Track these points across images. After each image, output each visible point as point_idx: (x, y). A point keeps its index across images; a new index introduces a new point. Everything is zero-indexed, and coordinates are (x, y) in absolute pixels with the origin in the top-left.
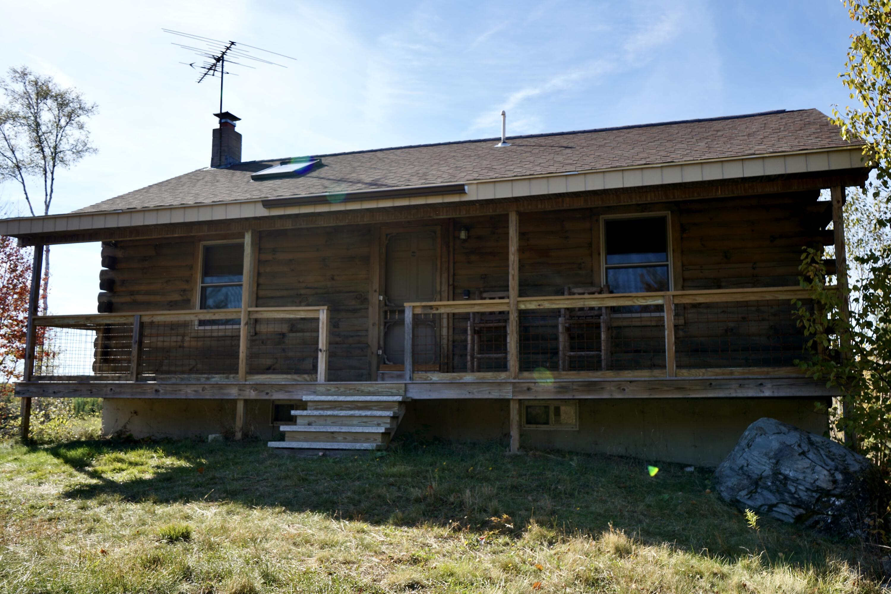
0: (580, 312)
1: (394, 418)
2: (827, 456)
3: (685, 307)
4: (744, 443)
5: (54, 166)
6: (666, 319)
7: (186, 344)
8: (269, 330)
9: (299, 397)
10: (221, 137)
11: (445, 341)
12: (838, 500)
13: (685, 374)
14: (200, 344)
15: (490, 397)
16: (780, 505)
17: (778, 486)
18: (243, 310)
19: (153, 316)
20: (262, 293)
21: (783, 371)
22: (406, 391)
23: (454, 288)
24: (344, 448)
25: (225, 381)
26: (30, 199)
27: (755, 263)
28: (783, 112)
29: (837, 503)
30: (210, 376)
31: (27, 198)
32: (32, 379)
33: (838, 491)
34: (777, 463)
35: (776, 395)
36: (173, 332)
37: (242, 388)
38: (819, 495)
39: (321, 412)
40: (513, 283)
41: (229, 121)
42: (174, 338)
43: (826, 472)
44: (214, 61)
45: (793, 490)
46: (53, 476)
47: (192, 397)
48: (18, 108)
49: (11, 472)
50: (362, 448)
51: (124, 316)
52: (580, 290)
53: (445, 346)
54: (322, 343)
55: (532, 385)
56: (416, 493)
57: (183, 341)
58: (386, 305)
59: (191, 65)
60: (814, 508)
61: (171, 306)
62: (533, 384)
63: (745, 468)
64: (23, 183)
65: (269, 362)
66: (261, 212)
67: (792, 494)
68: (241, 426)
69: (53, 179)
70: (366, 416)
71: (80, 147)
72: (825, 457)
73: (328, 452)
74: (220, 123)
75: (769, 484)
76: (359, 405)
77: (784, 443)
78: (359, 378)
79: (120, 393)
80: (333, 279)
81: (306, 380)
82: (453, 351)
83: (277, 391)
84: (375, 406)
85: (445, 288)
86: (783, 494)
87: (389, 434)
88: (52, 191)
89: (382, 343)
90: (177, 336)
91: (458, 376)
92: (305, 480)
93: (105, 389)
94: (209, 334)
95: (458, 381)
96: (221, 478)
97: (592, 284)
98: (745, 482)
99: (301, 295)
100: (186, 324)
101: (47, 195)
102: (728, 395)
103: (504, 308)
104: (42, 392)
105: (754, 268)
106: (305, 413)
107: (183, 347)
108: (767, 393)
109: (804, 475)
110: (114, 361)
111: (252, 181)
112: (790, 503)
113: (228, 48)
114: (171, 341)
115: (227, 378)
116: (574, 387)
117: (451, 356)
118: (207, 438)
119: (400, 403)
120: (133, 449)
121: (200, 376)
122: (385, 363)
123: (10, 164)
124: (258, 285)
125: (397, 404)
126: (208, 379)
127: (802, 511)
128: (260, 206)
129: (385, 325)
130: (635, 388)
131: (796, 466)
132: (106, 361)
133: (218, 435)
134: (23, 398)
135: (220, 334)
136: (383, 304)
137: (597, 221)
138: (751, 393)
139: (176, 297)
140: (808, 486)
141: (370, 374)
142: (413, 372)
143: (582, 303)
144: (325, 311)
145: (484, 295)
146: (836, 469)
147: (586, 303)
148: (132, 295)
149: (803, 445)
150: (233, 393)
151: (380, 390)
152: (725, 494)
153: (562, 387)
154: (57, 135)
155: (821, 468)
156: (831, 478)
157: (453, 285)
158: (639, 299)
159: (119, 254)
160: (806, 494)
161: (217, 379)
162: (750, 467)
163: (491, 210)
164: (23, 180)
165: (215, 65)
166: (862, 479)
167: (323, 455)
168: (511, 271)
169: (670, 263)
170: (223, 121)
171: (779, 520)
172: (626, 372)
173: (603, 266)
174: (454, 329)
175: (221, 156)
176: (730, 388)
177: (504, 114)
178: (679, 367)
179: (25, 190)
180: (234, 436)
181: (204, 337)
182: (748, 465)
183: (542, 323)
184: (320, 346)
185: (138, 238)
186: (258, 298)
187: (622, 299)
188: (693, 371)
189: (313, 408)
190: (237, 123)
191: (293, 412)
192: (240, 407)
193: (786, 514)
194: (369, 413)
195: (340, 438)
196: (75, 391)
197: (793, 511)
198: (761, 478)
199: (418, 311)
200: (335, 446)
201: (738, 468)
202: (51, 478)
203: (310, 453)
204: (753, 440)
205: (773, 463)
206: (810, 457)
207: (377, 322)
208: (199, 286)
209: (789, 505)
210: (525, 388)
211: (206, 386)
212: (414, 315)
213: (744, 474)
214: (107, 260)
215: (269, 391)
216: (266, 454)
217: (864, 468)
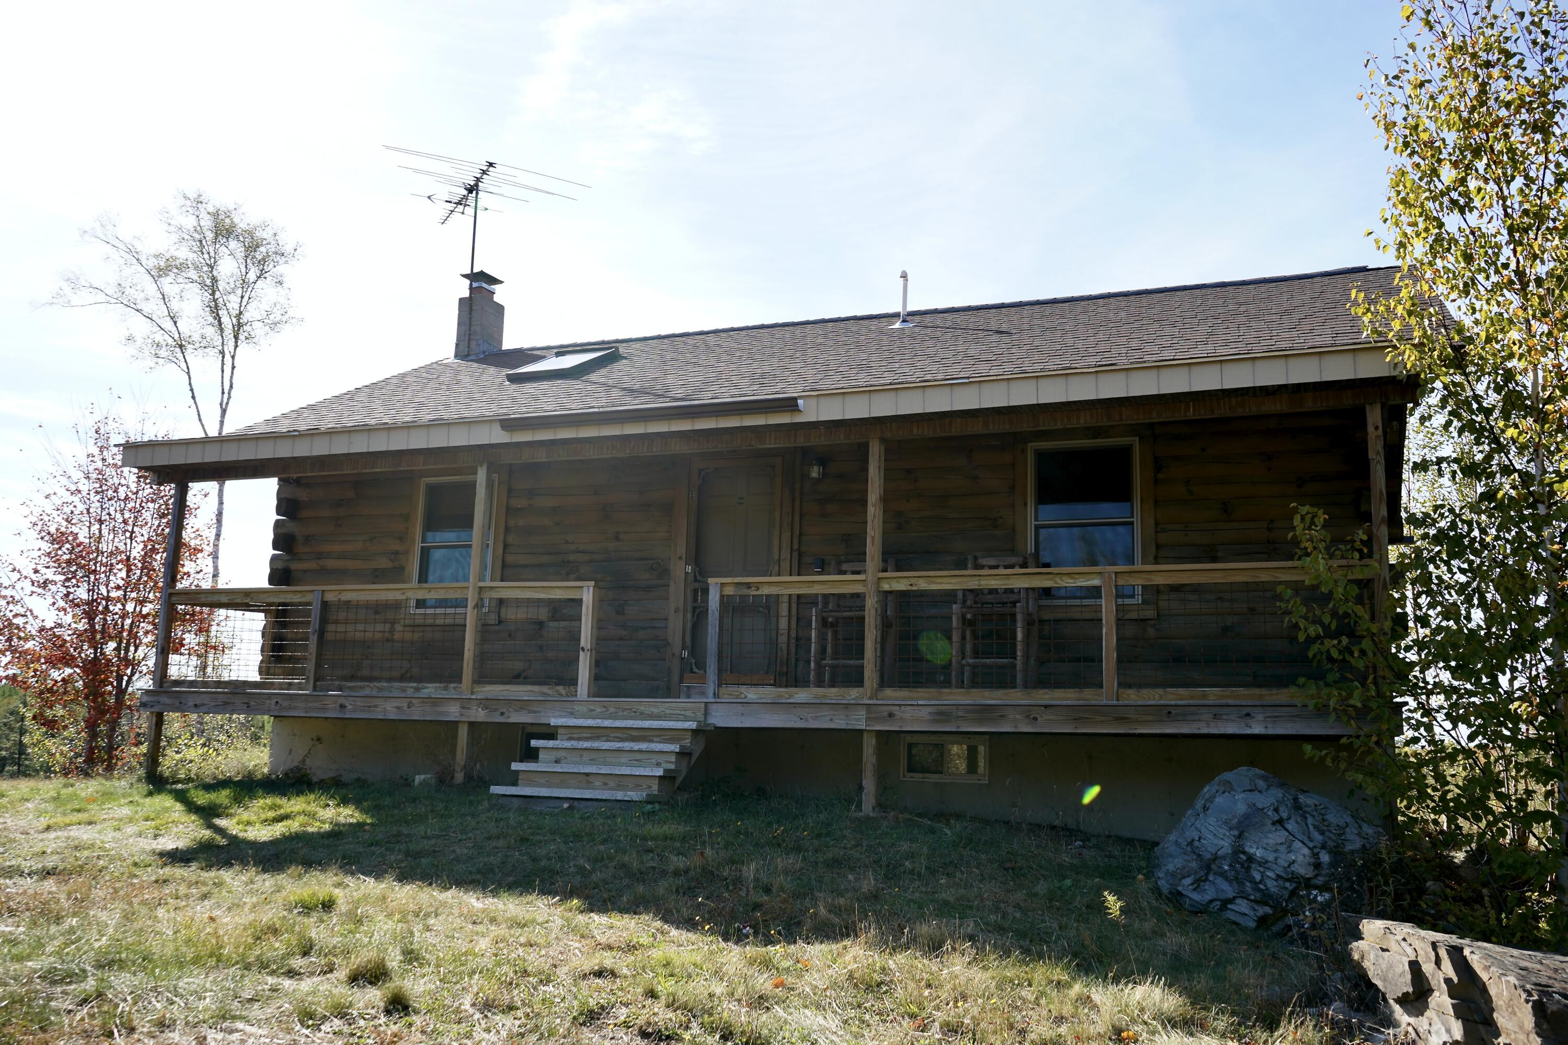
0: (990, 596)
1: (682, 754)
2: (1315, 827)
3: (1158, 590)
4: (1199, 805)
5: (236, 346)
6: (1104, 610)
7: (397, 636)
8: (519, 616)
9: (543, 721)
10: (471, 310)
11: (783, 639)
12: (1321, 895)
13: (1132, 696)
14: (417, 636)
15: (832, 726)
16: (1239, 901)
17: (1237, 872)
18: (471, 585)
19: (341, 591)
20: (510, 559)
21: (1282, 695)
22: (706, 714)
23: (800, 555)
24: (600, 797)
25: (441, 694)
26: (197, 399)
27: (1272, 521)
28: (1364, 269)
29: (1319, 898)
30: (420, 685)
31: (193, 397)
32: (165, 685)
33: (1320, 881)
34: (1240, 836)
35: (1271, 731)
36: (378, 617)
37: (465, 704)
38: (1294, 885)
39: (574, 744)
40: (873, 550)
41: (484, 285)
42: (379, 627)
43: (1306, 851)
44: (465, 192)
45: (1258, 877)
46: (177, 826)
47: (392, 717)
48: (184, 253)
49: (121, 820)
50: (626, 798)
51: (300, 592)
52: (992, 562)
53: (784, 646)
54: (586, 639)
55: (895, 709)
56: (678, 862)
57: (392, 631)
58: (696, 580)
59: (429, 197)
60: (1287, 906)
61: (377, 576)
62: (898, 708)
63: (1196, 844)
64: (188, 373)
65: (518, 665)
66: (499, 436)
67: (1256, 883)
68: (463, 764)
69: (233, 368)
70: (640, 751)
71: (276, 316)
72: (1311, 828)
73: (576, 803)
74: (471, 288)
75: (1226, 868)
76: (634, 733)
77: (1254, 805)
78: (652, 693)
79: (290, 708)
80: (617, 539)
81: (561, 695)
82: (796, 654)
83: (516, 711)
84: (657, 736)
85: (786, 554)
86: (1244, 884)
87: (673, 779)
88: (231, 387)
89: (688, 640)
90: (385, 622)
91: (786, 693)
92: (524, 840)
93: (268, 702)
94: (430, 621)
95: (784, 701)
96: (409, 835)
97: (1012, 551)
98: (1194, 864)
99: (569, 562)
100: (396, 606)
101: (223, 393)
102: (1196, 731)
103: (858, 589)
104: (177, 704)
105: (1270, 529)
106: (551, 743)
107: (393, 641)
108: (1257, 729)
109: (1275, 855)
110: (290, 659)
111: (507, 383)
112: (1252, 897)
113: (484, 172)
114: (374, 631)
115: (446, 689)
116: (960, 714)
117: (793, 660)
118: (414, 780)
119: (695, 732)
120: (299, 793)
121: (405, 685)
122: (692, 672)
123: (170, 341)
124: (506, 546)
125: (690, 733)
126: (417, 689)
127: (1268, 910)
128: (497, 427)
129: (694, 612)
130: (1052, 717)
131: (1265, 841)
132: (279, 659)
133: (429, 776)
134: (152, 713)
135: (448, 621)
136: (691, 578)
137: (1024, 451)
138: (1231, 728)
139: (383, 563)
140: (1280, 871)
141: (669, 688)
142: (720, 685)
143: (976, 583)
144: (591, 589)
145: (845, 567)
146: (1323, 847)
147: (983, 582)
148: (319, 559)
149: (1281, 809)
150: (452, 712)
151: (668, 711)
152: (1162, 883)
153: (941, 713)
154: (242, 297)
155: (1301, 844)
156: (1312, 860)
157: (799, 549)
158: (1064, 578)
159: (303, 495)
160: (1275, 883)
161: (431, 689)
162: (1202, 841)
163: (842, 437)
164: (188, 368)
165: (465, 197)
166: (1360, 863)
167: (569, 808)
168: (870, 532)
169: (1137, 520)
170: (475, 285)
171: (1235, 923)
172: (1041, 691)
173: (1031, 523)
174: (798, 619)
175: (469, 340)
176: (1199, 720)
177: (904, 276)
178: (1123, 685)
179: (190, 384)
180: (453, 777)
181: (424, 626)
182: (1200, 838)
183: (933, 612)
184: (582, 644)
185: (322, 473)
186: (504, 566)
187: (1037, 577)
188: (1145, 692)
189: (566, 737)
190: (496, 288)
191: (534, 743)
192: (463, 733)
193: (1246, 914)
194: (644, 746)
195: (597, 783)
196: (226, 703)
197: (1255, 910)
198: (1215, 858)
199: (729, 591)
200: (587, 794)
201: (1185, 843)
202: (175, 830)
203: (552, 803)
204: (1211, 800)
205: (1234, 836)
206: (1289, 827)
207: (681, 607)
208: (418, 545)
209: (1251, 901)
210: (886, 714)
211: (414, 701)
212: (722, 596)
213: (1194, 852)
214: (286, 505)
215: (504, 711)
216: (486, 804)
217: (1368, 846)
